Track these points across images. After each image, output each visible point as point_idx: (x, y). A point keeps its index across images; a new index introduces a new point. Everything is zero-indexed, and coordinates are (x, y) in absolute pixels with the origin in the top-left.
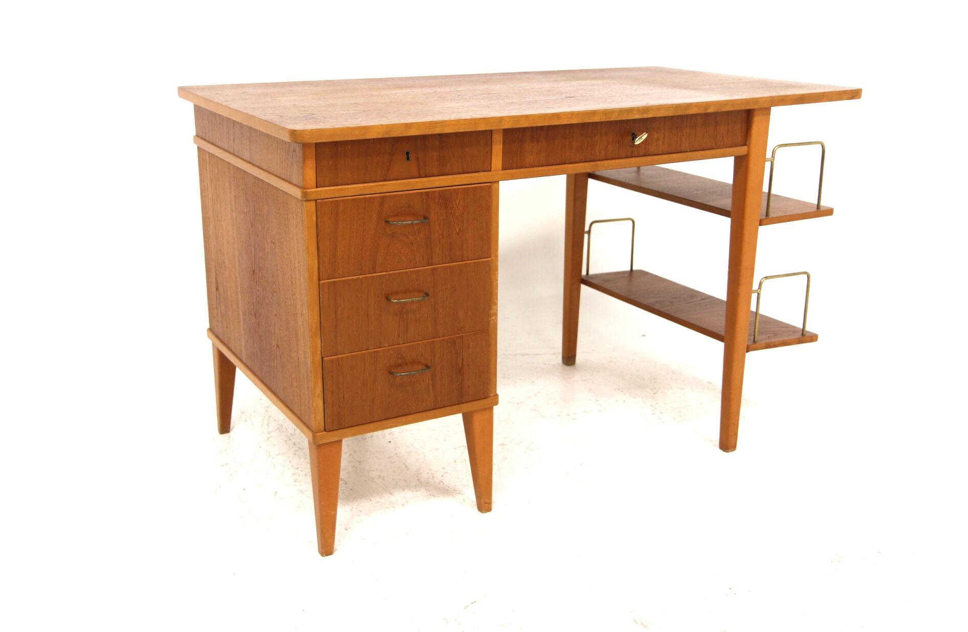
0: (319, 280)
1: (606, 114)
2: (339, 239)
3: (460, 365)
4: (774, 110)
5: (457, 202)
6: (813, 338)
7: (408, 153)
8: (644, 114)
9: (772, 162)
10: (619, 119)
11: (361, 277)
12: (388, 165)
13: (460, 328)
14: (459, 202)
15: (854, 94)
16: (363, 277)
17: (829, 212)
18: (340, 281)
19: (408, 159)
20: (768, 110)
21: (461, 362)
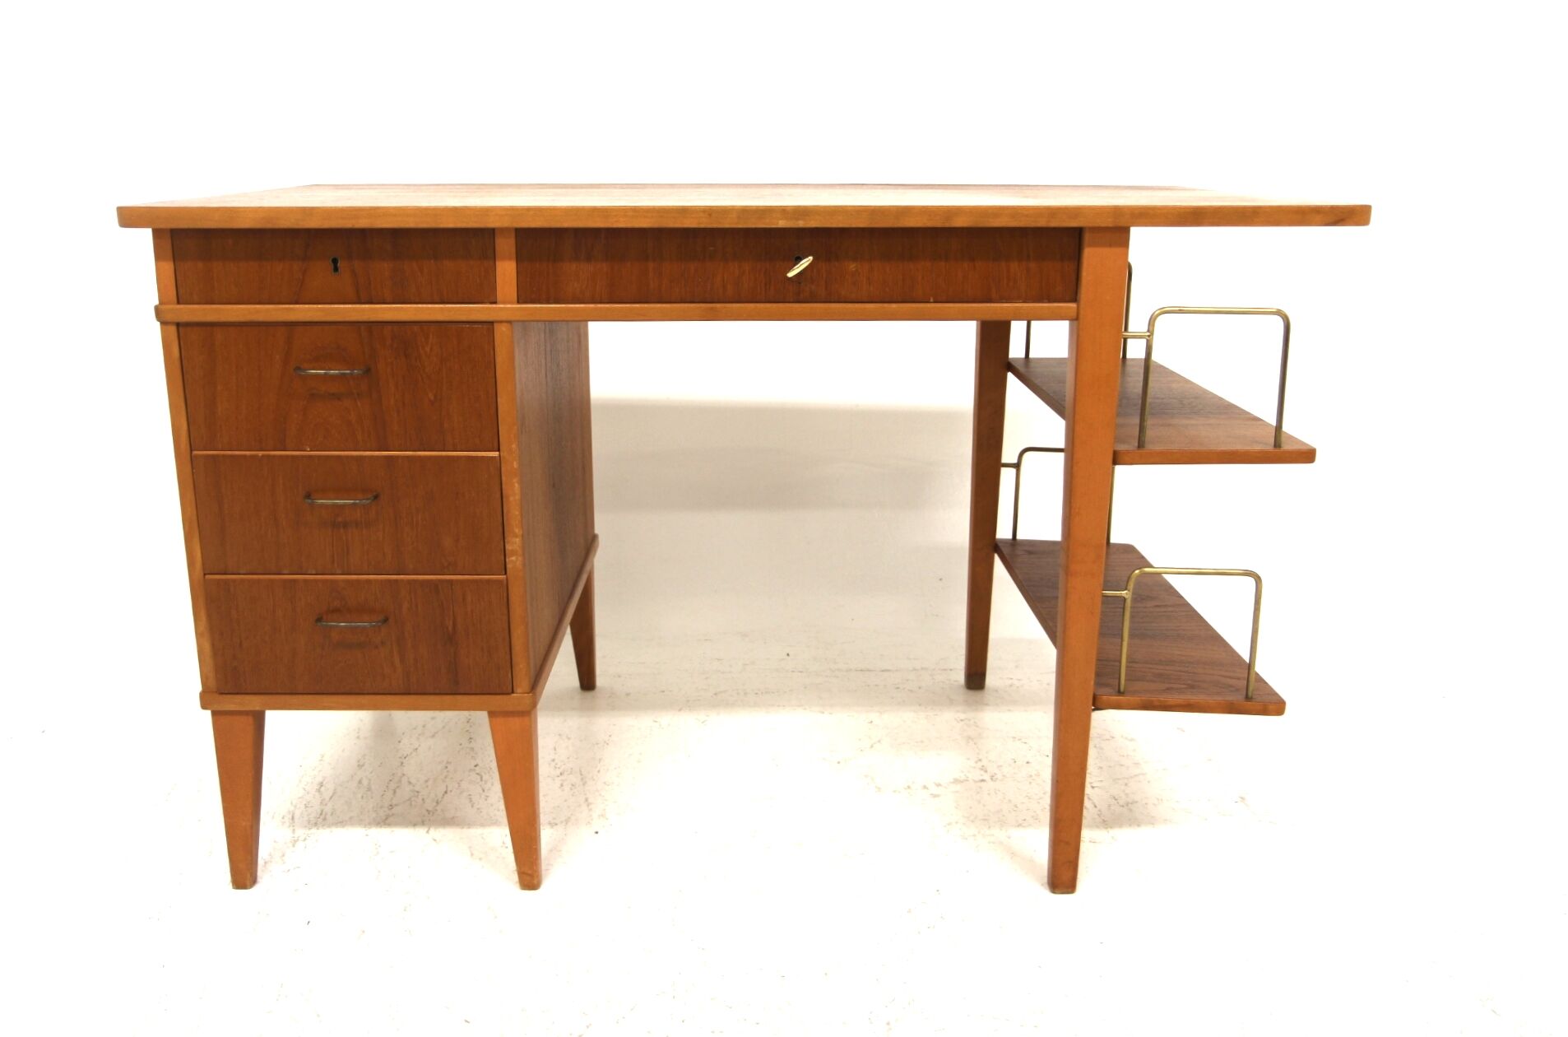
0: (191, 451)
1: (710, 215)
2: (219, 388)
3: (450, 629)
4: (1136, 233)
5: (428, 349)
6: (1272, 705)
7: (335, 261)
8: (797, 219)
9: (1148, 341)
10: (740, 226)
11: (260, 453)
12: (301, 277)
13: (446, 564)
14: (431, 349)
15: (1353, 216)
16: (263, 456)
17: (1306, 455)
18: (224, 456)
19: (336, 269)
20: (1125, 231)
21: (451, 623)
